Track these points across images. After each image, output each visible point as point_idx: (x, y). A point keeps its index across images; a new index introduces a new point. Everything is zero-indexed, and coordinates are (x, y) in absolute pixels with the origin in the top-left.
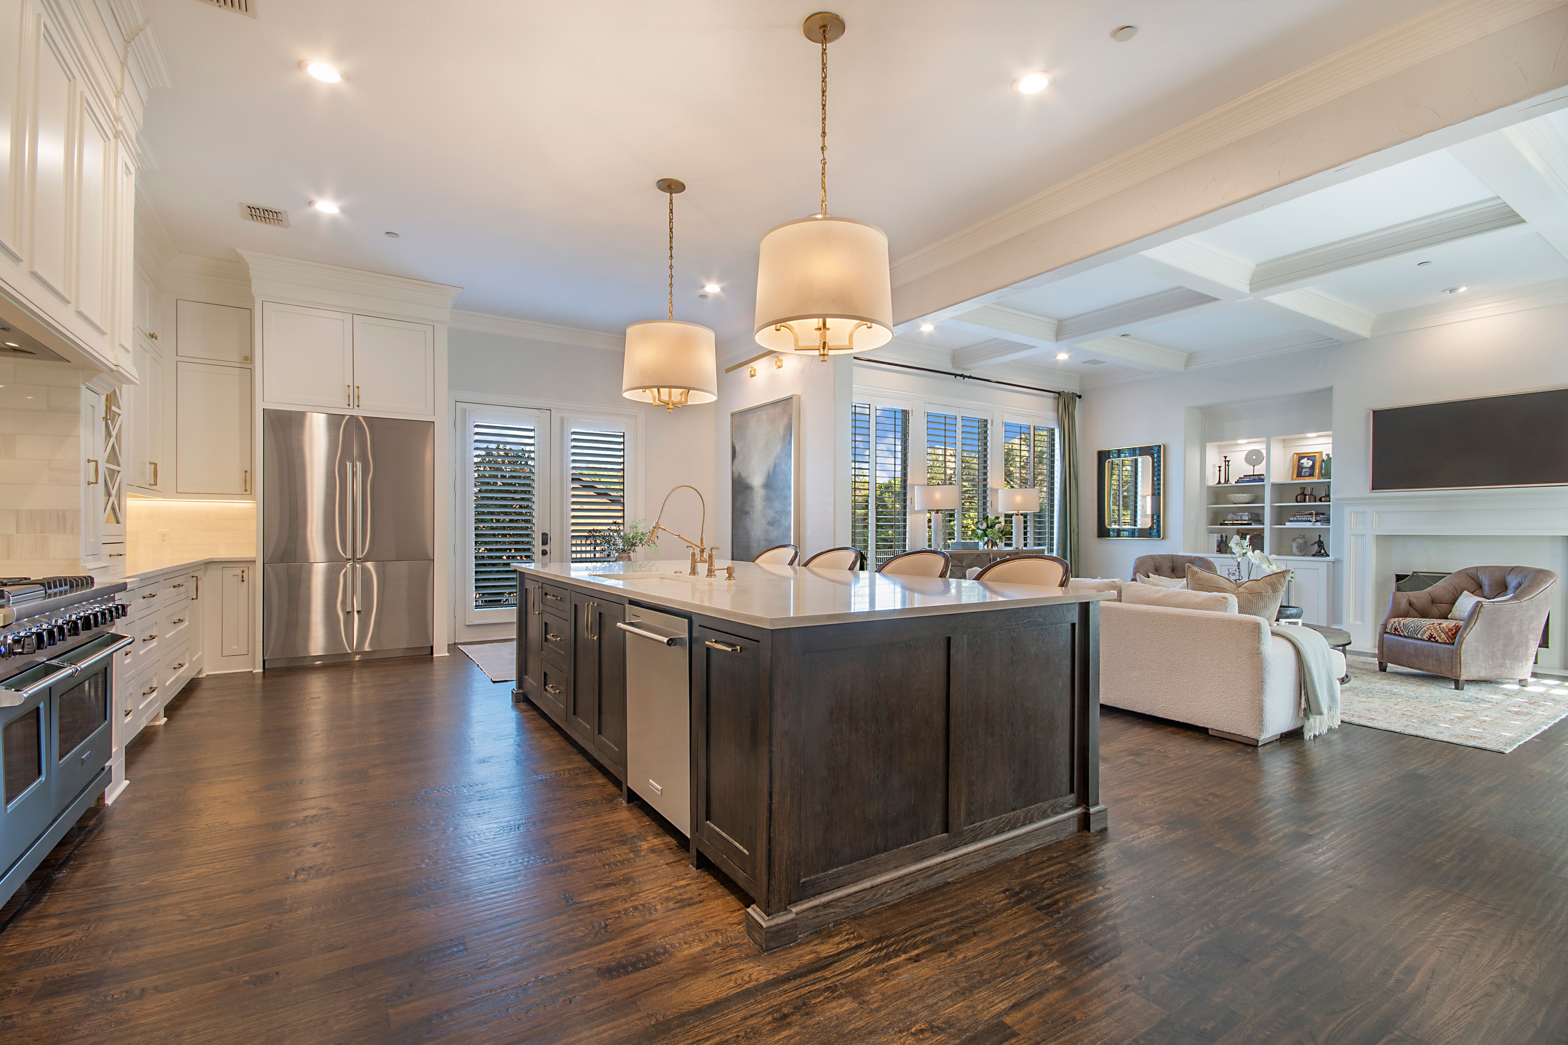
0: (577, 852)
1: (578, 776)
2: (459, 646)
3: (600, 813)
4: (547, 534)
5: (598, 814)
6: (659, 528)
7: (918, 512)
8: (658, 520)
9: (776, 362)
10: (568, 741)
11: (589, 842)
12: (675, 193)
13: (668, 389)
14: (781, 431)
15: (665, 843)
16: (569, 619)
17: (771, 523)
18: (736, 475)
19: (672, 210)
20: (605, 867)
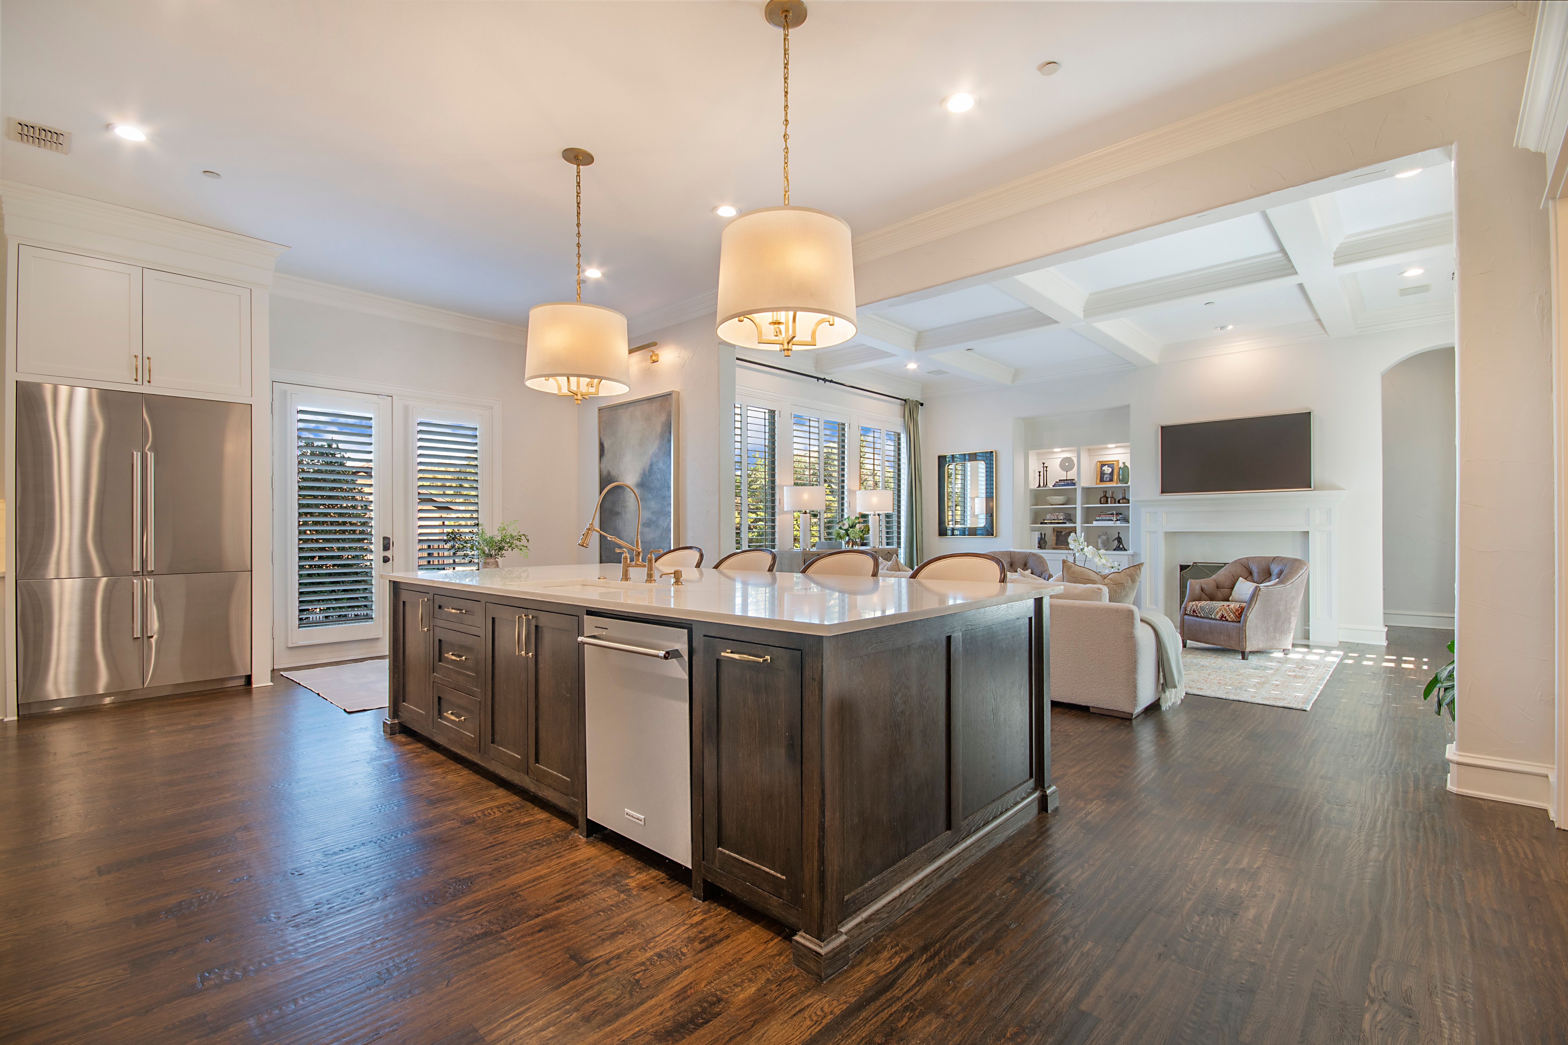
0: (558, 902)
1: (512, 814)
2: (282, 673)
3: (560, 852)
4: (389, 539)
5: (559, 855)
6: (594, 530)
7: (787, 512)
8: (592, 522)
9: (651, 356)
10: (478, 774)
11: (566, 888)
12: (583, 165)
13: (576, 378)
14: (659, 428)
15: (654, 878)
16: (482, 634)
17: (647, 524)
18: (605, 473)
19: (579, 183)
20: (600, 915)
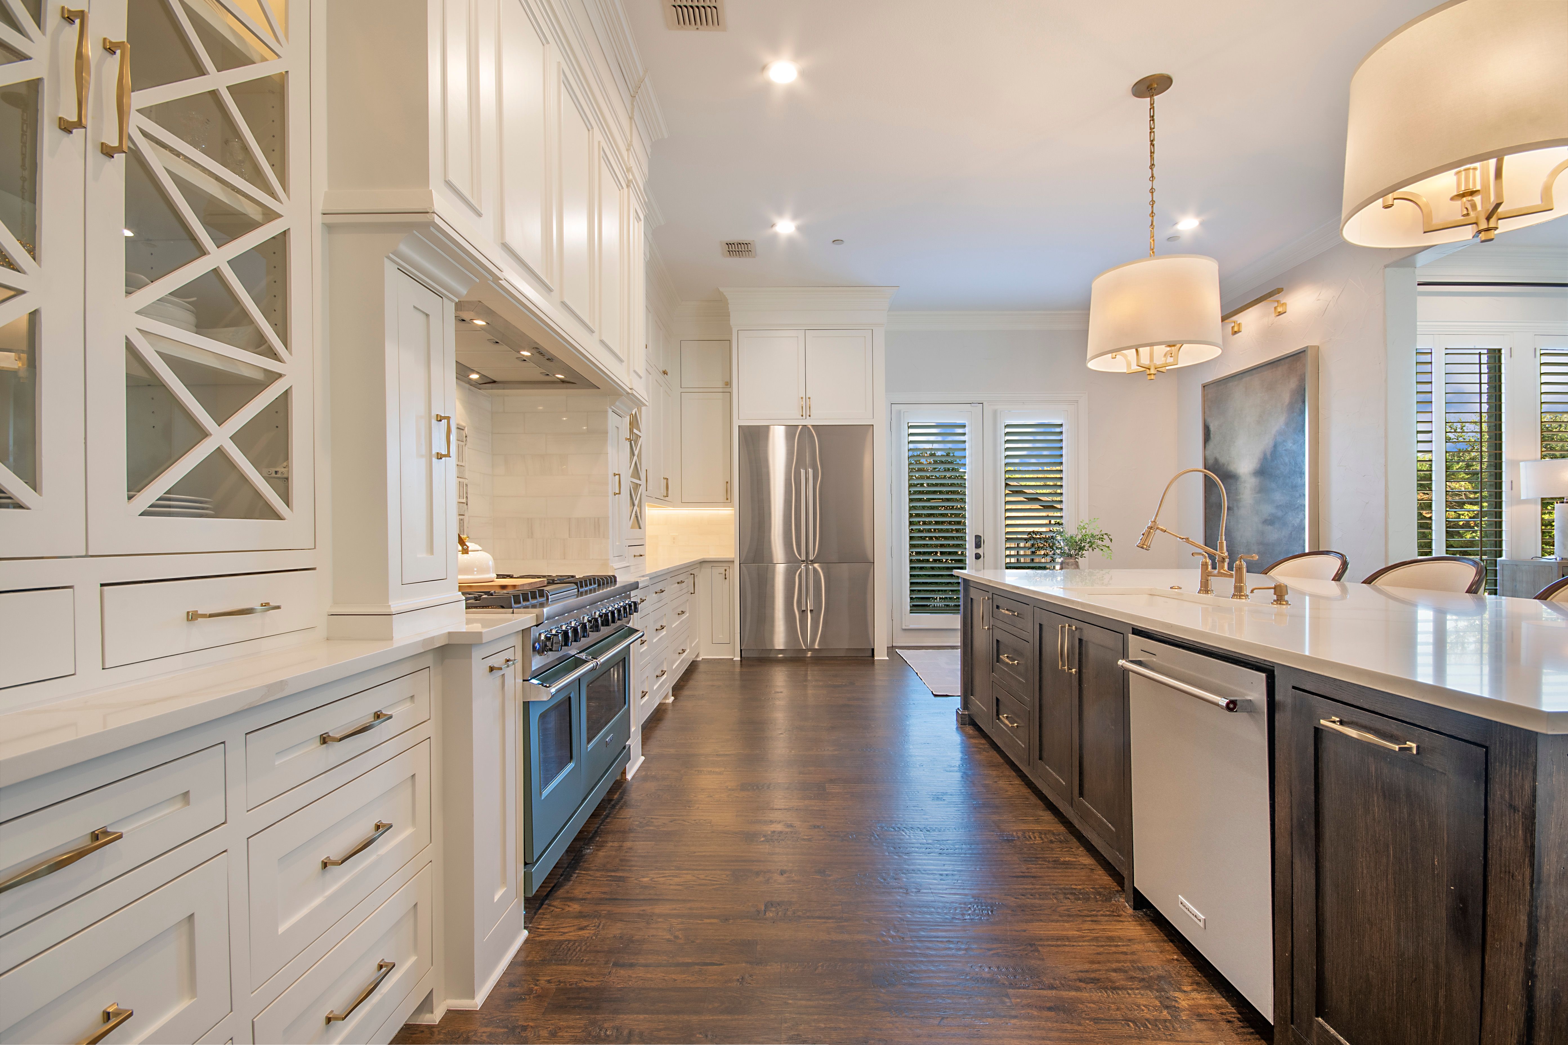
0: (1080, 981)
1: (1053, 845)
2: (897, 650)
3: (1096, 916)
4: (981, 537)
5: (1095, 919)
6: (1158, 528)
7: (1526, 501)
8: (1155, 519)
9: (1275, 308)
10: (1030, 788)
11: (1095, 966)
12: (1156, 94)
13: (1148, 348)
14: (1286, 397)
15: (1217, 1007)
16: (1031, 641)
17: (1269, 521)
18: (1211, 461)
19: (1153, 116)
20: (1129, 1025)
